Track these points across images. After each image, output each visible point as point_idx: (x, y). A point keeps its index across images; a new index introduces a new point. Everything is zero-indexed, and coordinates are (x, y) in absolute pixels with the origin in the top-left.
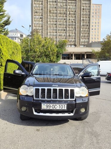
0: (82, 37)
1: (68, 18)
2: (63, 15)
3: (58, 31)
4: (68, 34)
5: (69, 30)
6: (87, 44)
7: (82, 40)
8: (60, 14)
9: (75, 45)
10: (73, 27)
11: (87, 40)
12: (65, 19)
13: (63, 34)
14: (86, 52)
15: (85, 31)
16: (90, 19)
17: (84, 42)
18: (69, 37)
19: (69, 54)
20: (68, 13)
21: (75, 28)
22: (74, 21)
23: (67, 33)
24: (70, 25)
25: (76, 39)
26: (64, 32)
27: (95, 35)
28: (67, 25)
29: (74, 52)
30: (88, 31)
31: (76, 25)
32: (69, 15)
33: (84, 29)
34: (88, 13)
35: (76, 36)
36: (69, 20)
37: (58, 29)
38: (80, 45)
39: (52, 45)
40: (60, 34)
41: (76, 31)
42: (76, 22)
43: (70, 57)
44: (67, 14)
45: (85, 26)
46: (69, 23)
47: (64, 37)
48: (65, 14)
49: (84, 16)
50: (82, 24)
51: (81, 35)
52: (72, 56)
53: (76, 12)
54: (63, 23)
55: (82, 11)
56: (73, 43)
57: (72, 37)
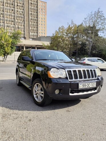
0: (31, 31)
1: (16, 10)
2: (10, 5)
3: (5, 21)
4: (17, 26)
5: (18, 22)
6: (36, 37)
7: (31, 33)
8: (7, 3)
9: (25, 38)
10: (22, 20)
11: (36, 34)
12: (13, 10)
13: (12, 26)
14: (36, 45)
15: (33, 25)
16: (38, 14)
17: (34, 36)
18: (18, 29)
19: (20, 47)
20: (16, 4)
21: (24, 21)
22: (22, 13)
23: (16, 24)
24: (18, 17)
25: (26, 32)
26: (12, 24)
27: (42, 30)
28: (15, 16)
29: (24, 45)
30: (36, 25)
31: (24, 18)
32: (17, 6)
33: (33, 23)
34: (36, 8)
35: (25, 29)
36: (18, 11)
37: (5, 20)
38: (29, 38)
39: (5, 35)
40: (8, 25)
41: (24, 23)
42: (25, 15)
43: (21, 49)
44: (14, 5)
45: (33, 20)
46: (18, 15)
47: (13, 28)
48: (12, 4)
49: (32, 10)
50: (30, 18)
51: (30, 28)
52: (23, 48)
53: (24, 4)
54: (11, 14)
55: (30, 5)
56: (22, 36)
57: (21, 29)
